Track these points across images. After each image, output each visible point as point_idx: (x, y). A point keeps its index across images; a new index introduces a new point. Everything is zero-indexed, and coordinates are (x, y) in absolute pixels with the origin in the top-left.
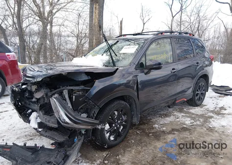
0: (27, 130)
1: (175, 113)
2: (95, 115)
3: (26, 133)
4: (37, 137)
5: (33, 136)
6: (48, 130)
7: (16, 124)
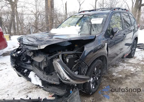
0: (24, 85)
1: (121, 64)
2: (85, 73)
3: (25, 87)
4: (34, 89)
5: (30, 89)
6: (49, 86)
7: (13, 80)
